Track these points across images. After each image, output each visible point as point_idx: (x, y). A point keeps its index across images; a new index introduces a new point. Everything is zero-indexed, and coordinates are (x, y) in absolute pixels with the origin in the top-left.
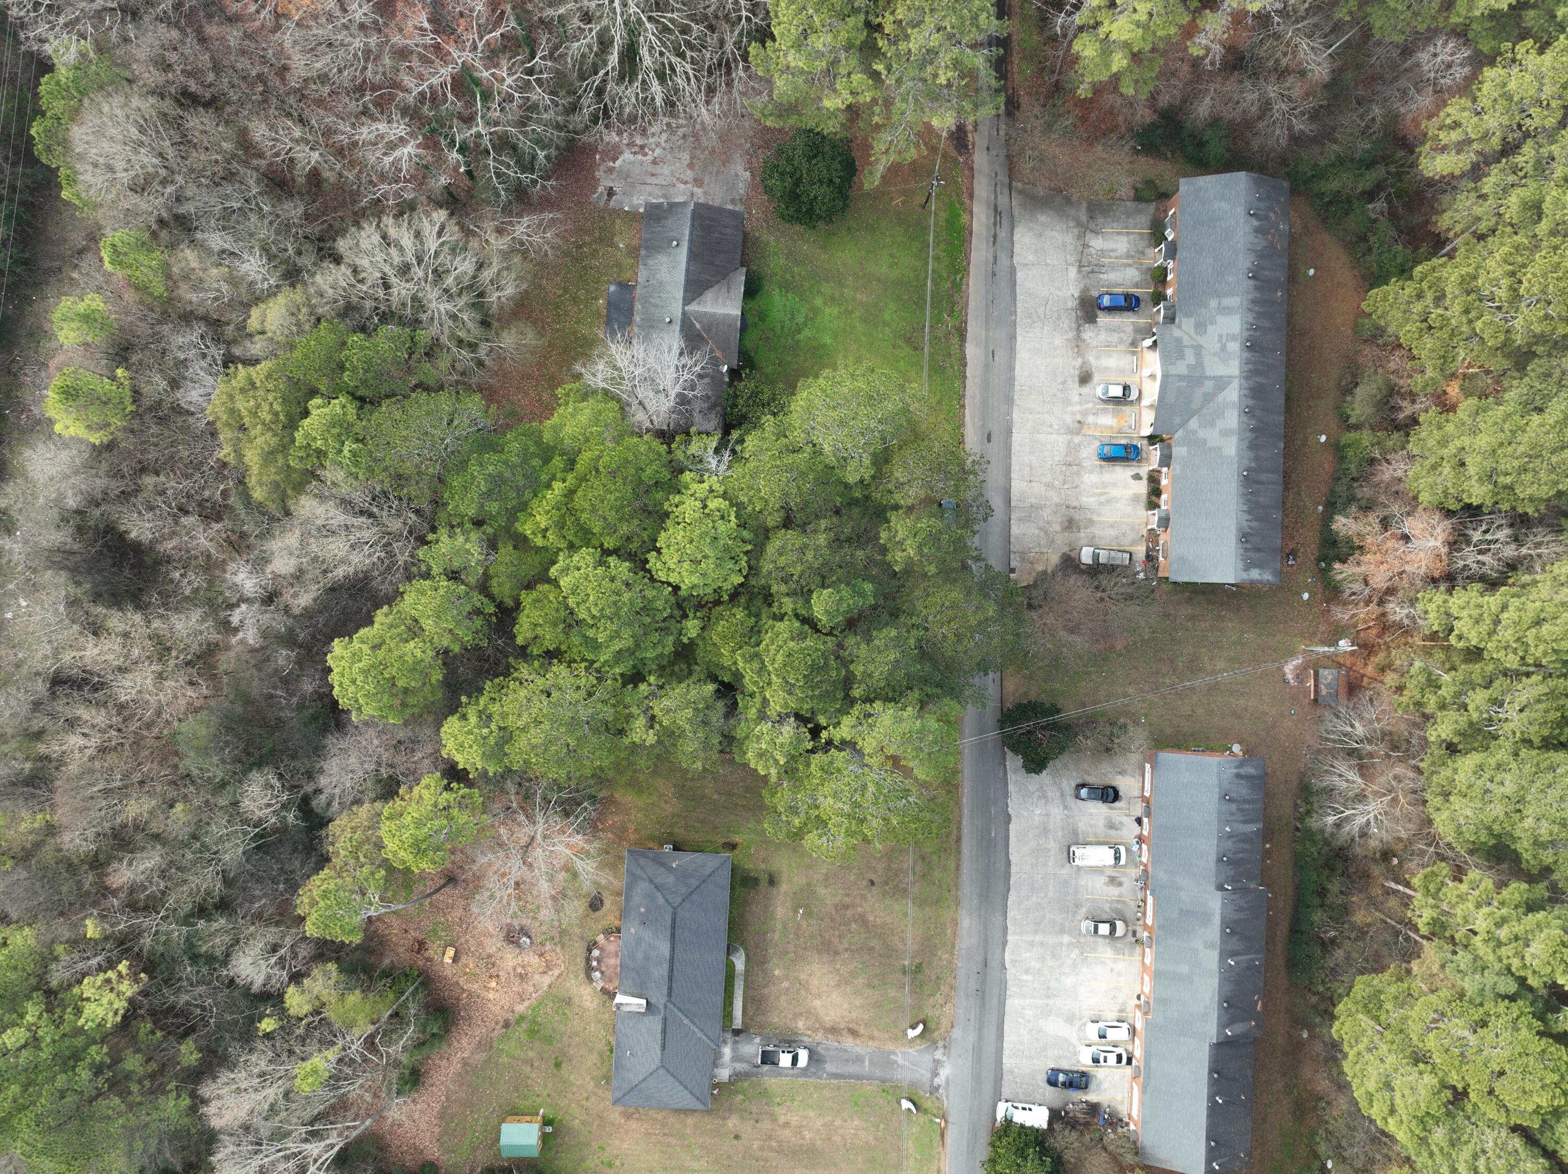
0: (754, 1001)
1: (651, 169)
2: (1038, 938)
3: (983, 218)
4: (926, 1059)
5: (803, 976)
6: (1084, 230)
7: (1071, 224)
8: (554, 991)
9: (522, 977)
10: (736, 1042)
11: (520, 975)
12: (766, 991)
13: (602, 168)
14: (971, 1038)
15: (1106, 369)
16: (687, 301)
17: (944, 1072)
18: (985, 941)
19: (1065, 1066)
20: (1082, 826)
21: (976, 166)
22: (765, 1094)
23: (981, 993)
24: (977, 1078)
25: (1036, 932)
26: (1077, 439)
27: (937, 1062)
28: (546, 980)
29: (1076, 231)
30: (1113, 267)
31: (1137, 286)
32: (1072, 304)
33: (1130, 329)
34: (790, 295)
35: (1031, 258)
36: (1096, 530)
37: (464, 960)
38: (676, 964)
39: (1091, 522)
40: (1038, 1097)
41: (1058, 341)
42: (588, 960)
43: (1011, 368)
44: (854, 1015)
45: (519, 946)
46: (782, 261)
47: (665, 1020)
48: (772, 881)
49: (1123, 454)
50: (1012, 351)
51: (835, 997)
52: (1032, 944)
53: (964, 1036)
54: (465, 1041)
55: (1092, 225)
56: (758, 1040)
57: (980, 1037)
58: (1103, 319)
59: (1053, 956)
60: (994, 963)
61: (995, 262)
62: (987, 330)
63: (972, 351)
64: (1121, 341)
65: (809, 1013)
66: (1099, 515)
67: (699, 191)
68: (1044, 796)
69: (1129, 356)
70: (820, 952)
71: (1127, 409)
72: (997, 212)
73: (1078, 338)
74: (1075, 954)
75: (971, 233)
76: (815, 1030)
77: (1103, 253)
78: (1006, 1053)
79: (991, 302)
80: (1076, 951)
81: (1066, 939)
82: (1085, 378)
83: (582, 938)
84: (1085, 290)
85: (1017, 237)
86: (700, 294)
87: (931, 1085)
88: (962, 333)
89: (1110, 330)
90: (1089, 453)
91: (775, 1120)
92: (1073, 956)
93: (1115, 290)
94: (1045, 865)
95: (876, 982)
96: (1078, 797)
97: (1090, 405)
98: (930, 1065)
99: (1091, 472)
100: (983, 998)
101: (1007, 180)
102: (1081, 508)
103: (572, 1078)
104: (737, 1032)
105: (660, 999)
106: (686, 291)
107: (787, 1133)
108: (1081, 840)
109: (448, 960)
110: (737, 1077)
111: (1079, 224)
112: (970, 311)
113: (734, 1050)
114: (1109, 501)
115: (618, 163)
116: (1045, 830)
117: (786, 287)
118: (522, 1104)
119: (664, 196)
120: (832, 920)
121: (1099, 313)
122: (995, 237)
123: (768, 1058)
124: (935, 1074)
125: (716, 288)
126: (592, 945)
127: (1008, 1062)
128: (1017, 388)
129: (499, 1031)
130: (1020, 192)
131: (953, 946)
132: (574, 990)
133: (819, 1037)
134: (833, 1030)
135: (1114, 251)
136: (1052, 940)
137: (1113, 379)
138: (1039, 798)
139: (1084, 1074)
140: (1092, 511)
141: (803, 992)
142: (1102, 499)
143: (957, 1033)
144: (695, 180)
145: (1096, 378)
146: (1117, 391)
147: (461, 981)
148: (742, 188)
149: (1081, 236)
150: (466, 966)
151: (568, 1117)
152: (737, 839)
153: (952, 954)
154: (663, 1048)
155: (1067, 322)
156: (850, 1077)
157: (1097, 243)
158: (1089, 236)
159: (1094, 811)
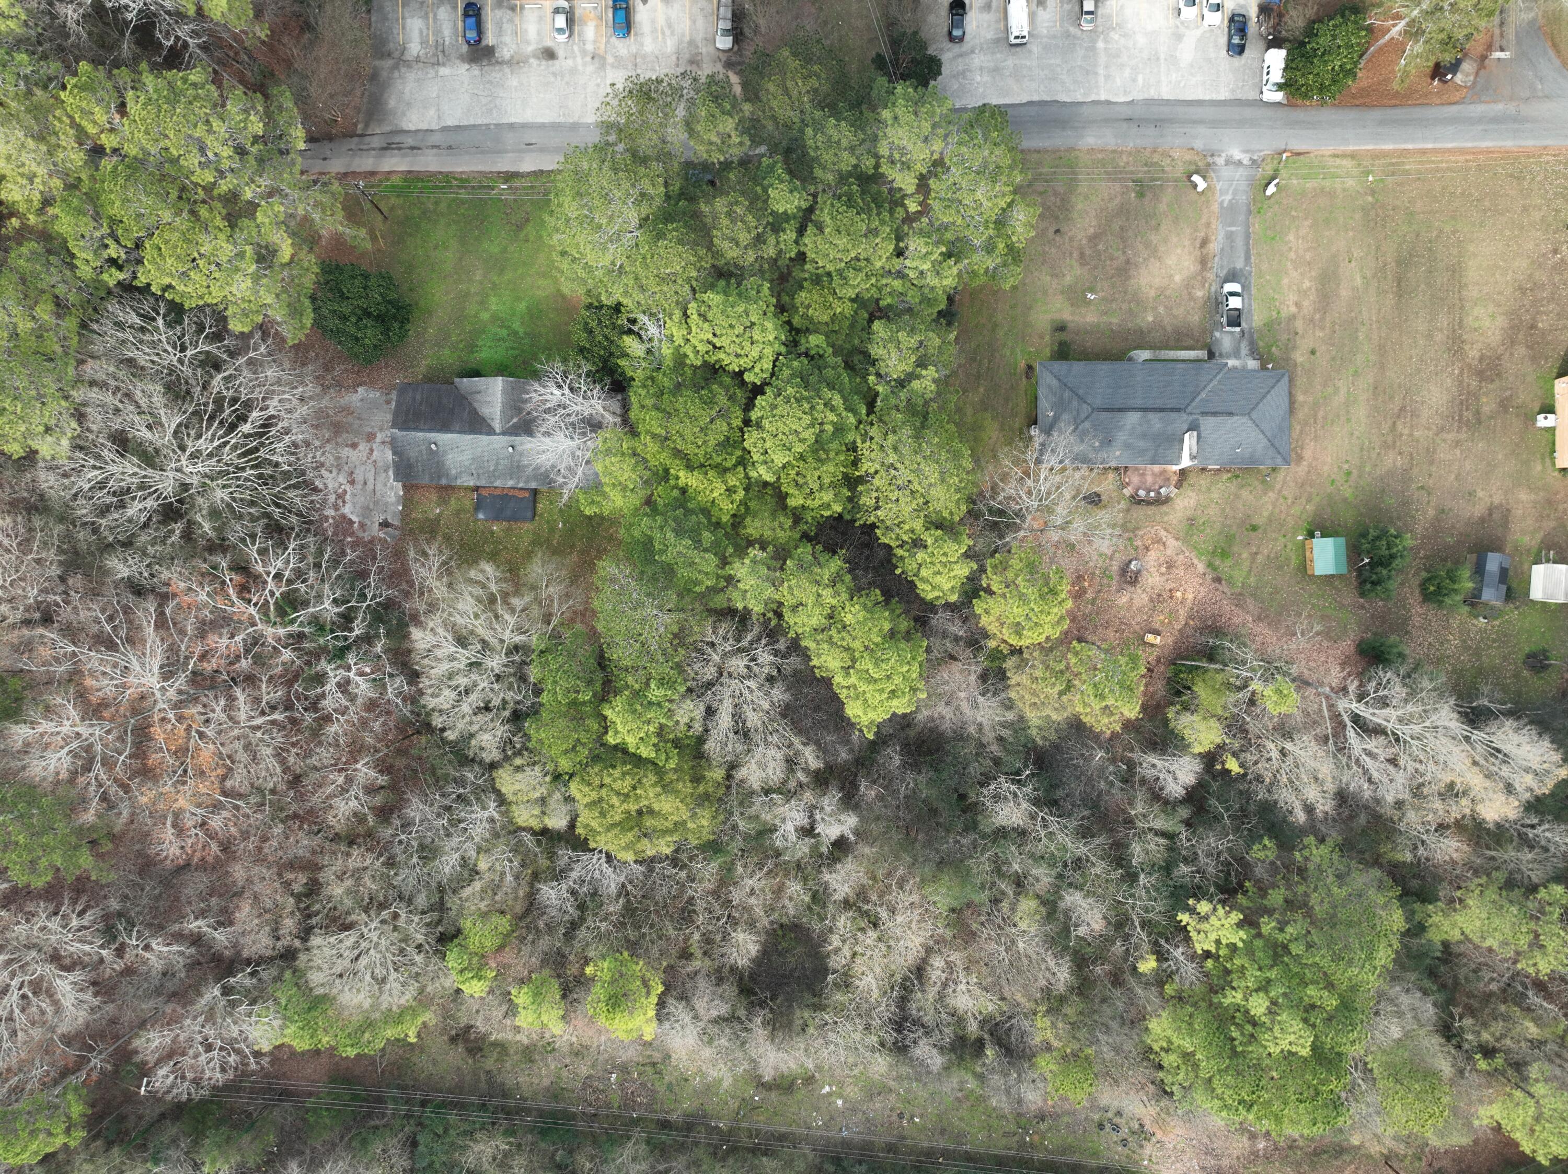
0: (1180, 339)
1: (359, 486)
2: (1101, 71)
3: (394, 160)
4: (1226, 172)
5: (1152, 293)
6: (401, 61)
7: (396, 74)
8: (1182, 534)
9: (1170, 565)
10: (1221, 355)
11: (1168, 568)
12: (1169, 329)
13: (361, 534)
14: (1202, 130)
15: (539, 34)
16: (491, 431)
17: (1237, 154)
18: (1108, 121)
19: (1223, 40)
20: (990, 35)
21: (343, 170)
22: (1270, 325)
23: (1158, 123)
24: (1241, 123)
25: (1096, 73)
26: (610, 59)
27: (1228, 162)
28: (1172, 543)
29: (403, 70)
30: (437, 32)
31: (455, 8)
32: (476, 70)
33: (499, 13)
34: (480, 343)
35: (432, 112)
36: (699, 37)
37: (1157, 626)
38: (1149, 405)
39: (691, 43)
40: (1256, 64)
41: (513, 82)
42: (1149, 503)
43: (542, 126)
44: (1187, 243)
45: (1138, 572)
46: (447, 352)
47: (1204, 414)
48: (1061, 328)
49: (622, 13)
50: (524, 126)
51: (1171, 261)
52: (1107, 77)
53: (1201, 139)
54: (1236, 620)
55: (396, 54)
56: (1217, 334)
57: (1201, 122)
58: (490, 39)
59: (1118, 56)
60: (1128, 112)
61: (438, 147)
62: (506, 152)
63: (527, 165)
64: (511, 21)
65: (1188, 285)
66: (683, 35)
67: (380, 437)
68: (963, 73)
69: (526, 12)
70: (1128, 278)
71: (578, 12)
72: (387, 148)
73: (509, 63)
74: (1115, 36)
75: (410, 172)
76: (1204, 280)
77: (424, 42)
78: (1215, 97)
79: (479, 149)
80: (1112, 34)
81: (1100, 45)
82: (550, 54)
83: (1128, 510)
84: (462, 58)
85: (412, 127)
86: (484, 419)
87: (1251, 167)
88: (509, 176)
89: (500, 32)
90: (623, 47)
91: (1293, 317)
92: (1116, 37)
93: (460, 29)
94: (1030, 68)
95: (1153, 222)
96: (961, 39)
97: (576, 48)
98: (1231, 167)
99: (642, 45)
100: (1163, 120)
101: (356, 139)
102: (678, 53)
103: (1265, 514)
104: (1211, 355)
105: (1183, 420)
106: (481, 433)
107: (1306, 303)
108: (1003, 35)
109: (1157, 640)
110: (1255, 352)
111: (396, 67)
112: (487, 169)
113: (1229, 356)
114: (670, 26)
115: (354, 518)
116: (996, 71)
117: (472, 347)
118: (1294, 562)
119: (386, 471)
120: (1095, 268)
121: (484, 43)
122: (412, 148)
123: (1235, 319)
124: (1239, 163)
125: (476, 405)
126: (1136, 501)
127: (1223, 94)
128: (561, 120)
129: (1224, 587)
130: (367, 125)
131: (1114, 151)
132: (1179, 515)
133: (1210, 276)
134: (1204, 262)
135: (421, 31)
136: (1102, 59)
137: (548, 27)
138: (965, 78)
139: (1232, 20)
140: (680, 42)
141: (1168, 293)
142: (668, 32)
143: (1198, 144)
144: (369, 441)
145: (549, 43)
146: (561, 21)
147: (1178, 626)
148: (375, 394)
149: (408, 64)
150: (1162, 622)
151: (1304, 516)
152: (1022, 364)
153: (1122, 152)
154: (1230, 414)
155: (495, 74)
156: (1247, 244)
157: (414, 48)
158: (407, 57)
159: (974, 24)
